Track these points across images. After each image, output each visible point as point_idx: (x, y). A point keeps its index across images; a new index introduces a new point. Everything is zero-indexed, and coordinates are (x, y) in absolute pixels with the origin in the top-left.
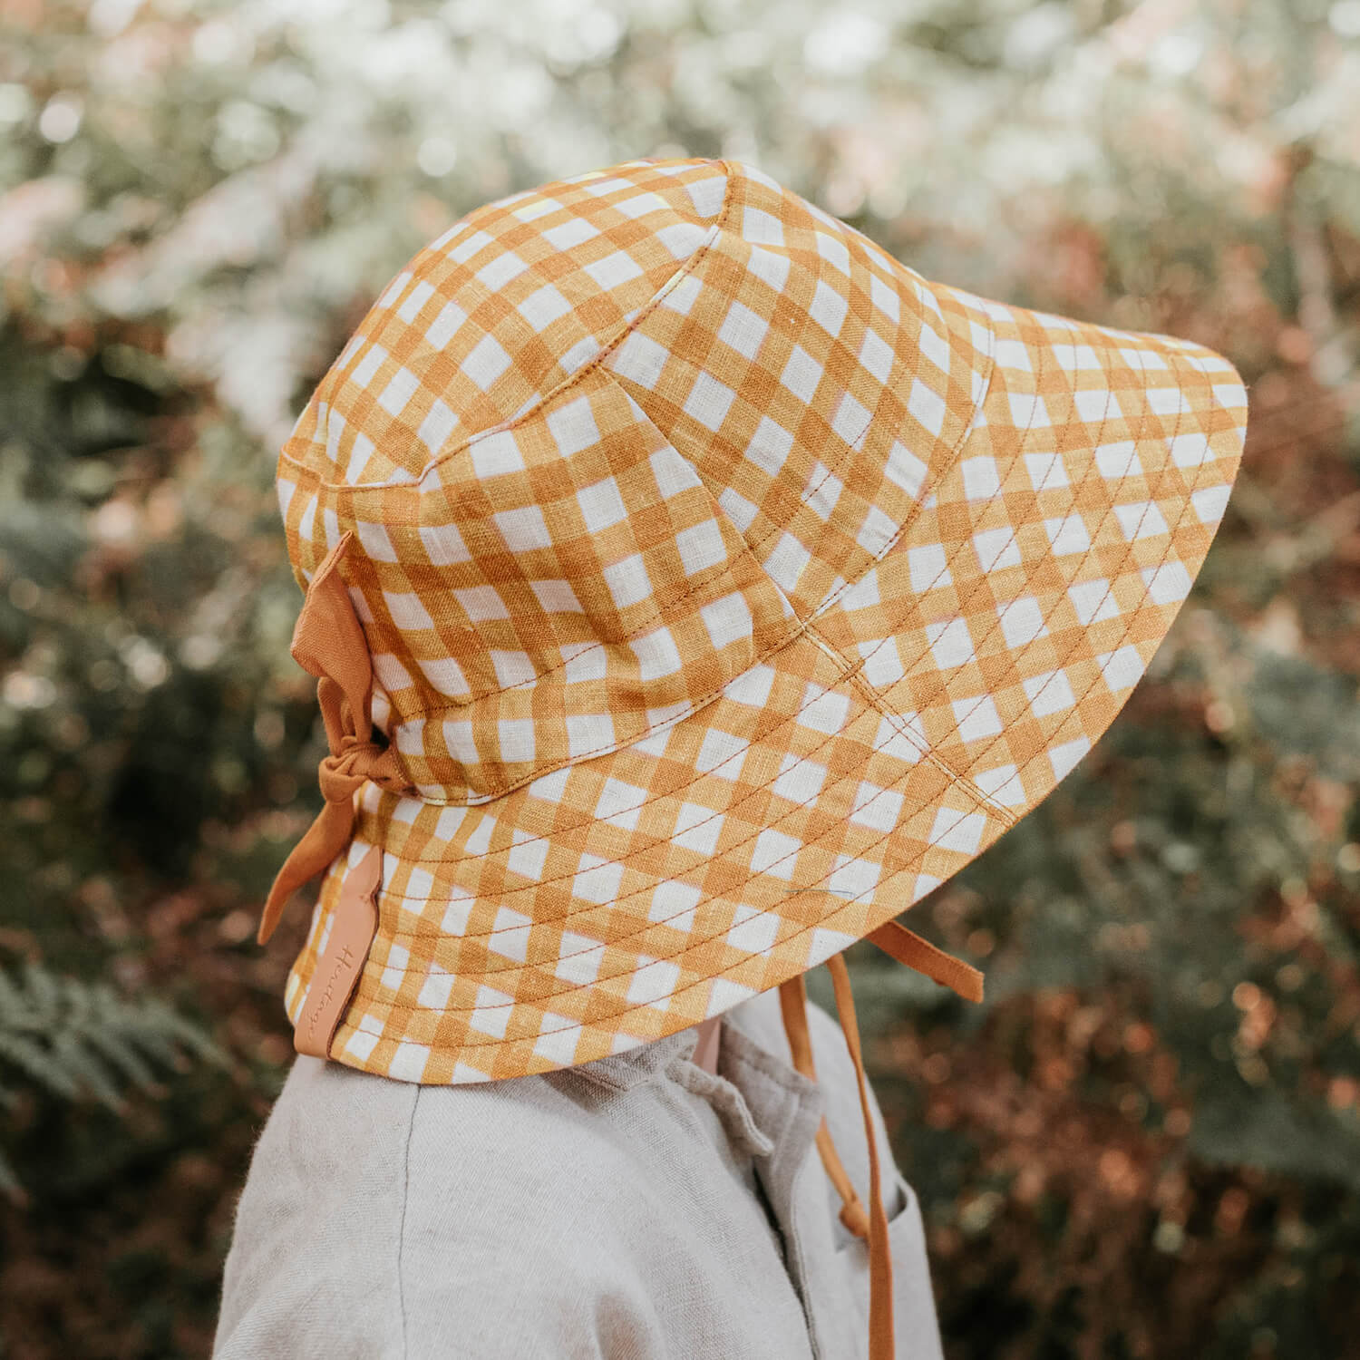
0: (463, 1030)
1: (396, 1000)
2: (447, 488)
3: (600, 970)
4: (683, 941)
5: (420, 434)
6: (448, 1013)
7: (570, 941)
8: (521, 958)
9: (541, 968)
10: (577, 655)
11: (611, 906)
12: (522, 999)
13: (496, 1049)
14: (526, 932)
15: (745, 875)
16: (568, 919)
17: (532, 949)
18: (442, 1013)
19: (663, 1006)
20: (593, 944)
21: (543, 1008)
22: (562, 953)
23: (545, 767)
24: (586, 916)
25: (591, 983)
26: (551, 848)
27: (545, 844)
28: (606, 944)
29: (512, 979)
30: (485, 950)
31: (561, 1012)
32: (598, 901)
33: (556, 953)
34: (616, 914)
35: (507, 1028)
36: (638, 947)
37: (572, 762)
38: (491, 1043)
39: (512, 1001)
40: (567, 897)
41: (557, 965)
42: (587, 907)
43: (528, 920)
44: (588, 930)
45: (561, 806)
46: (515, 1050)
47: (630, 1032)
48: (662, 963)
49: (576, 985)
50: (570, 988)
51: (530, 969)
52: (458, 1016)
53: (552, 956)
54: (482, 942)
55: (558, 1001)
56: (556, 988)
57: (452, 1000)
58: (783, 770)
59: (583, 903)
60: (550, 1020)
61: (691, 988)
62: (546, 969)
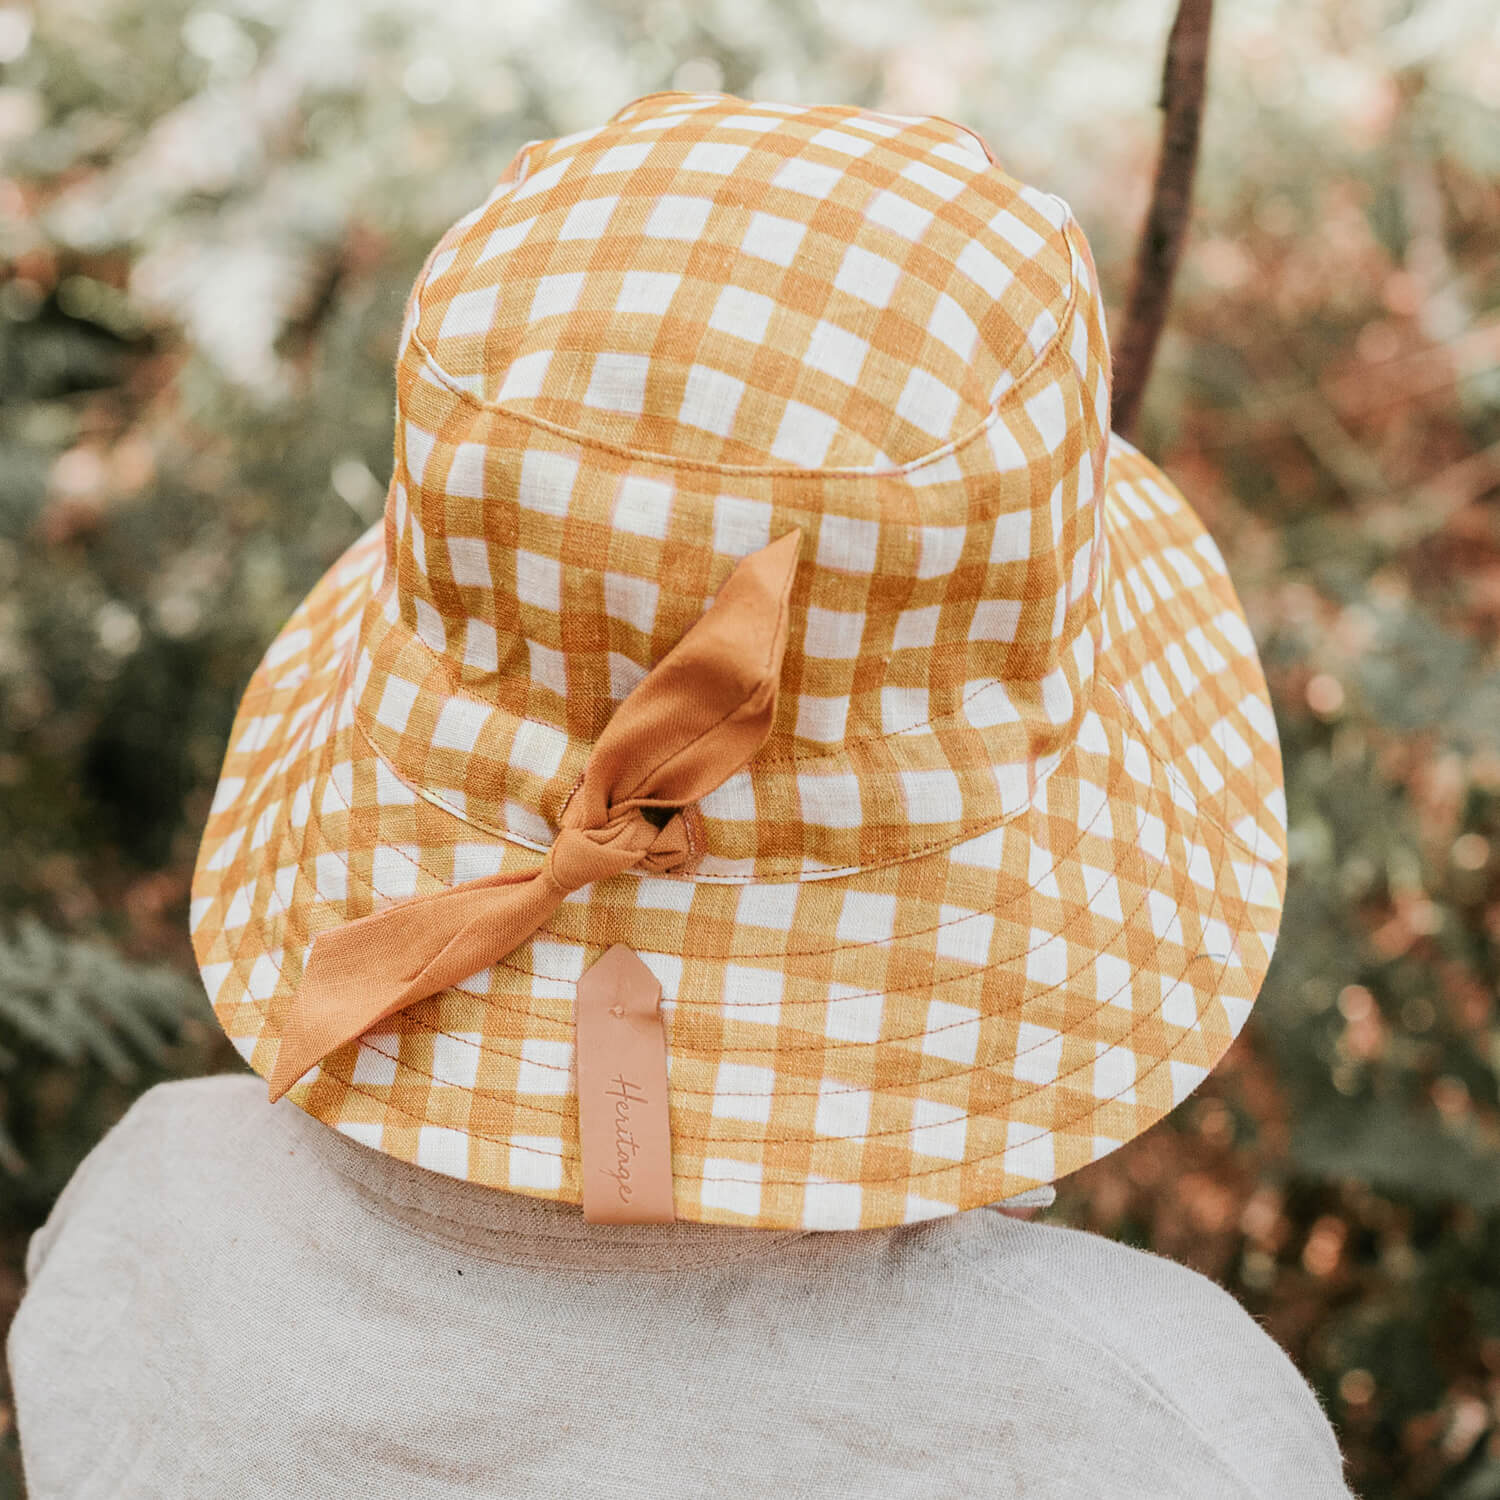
0: (905, 1157)
1: (769, 1133)
2: (969, 481)
3: (1062, 1065)
4: (1129, 1021)
5: (901, 410)
6: (873, 1141)
7: (1029, 1033)
8: (968, 1058)
9: (996, 1069)
10: (975, 694)
11: (1064, 987)
12: (976, 1109)
13: (957, 1174)
14: (974, 1029)
15: (1153, 942)
16: (1024, 1007)
17: (983, 1047)
18: (863, 1141)
19: (1130, 1098)
20: (1050, 1033)
21: (1006, 1118)
22: (1020, 1048)
23: (972, 828)
24: (1042, 1001)
25: (1053, 1082)
26: (998, 925)
27: (988, 921)
28: (1063, 1032)
29: (960, 1086)
30: (919, 1056)
31: (1027, 1119)
32: (1053, 983)
33: (1013, 1048)
34: (1071, 997)
35: (967, 1147)
36: (1092, 1033)
37: (1006, 820)
38: (946, 1167)
39: (964, 1113)
40: (1020, 980)
41: (1014, 1063)
42: (1043, 991)
43: (975, 1013)
44: (1044, 1018)
45: (1001, 874)
46: (981, 1172)
47: (1107, 1132)
48: (1116, 1048)
49: (1037, 1086)
50: (1032, 1089)
51: (981, 1072)
52: (888, 1142)
53: (1007, 1052)
54: (912, 1046)
55: (1022, 1107)
56: (1015, 1091)
57: (874, 1122)
58: (1140, 826)
59: (1038, 986)
60: (1016, 1130)
61: (1150, 1075)
62: (1001, 1069)
